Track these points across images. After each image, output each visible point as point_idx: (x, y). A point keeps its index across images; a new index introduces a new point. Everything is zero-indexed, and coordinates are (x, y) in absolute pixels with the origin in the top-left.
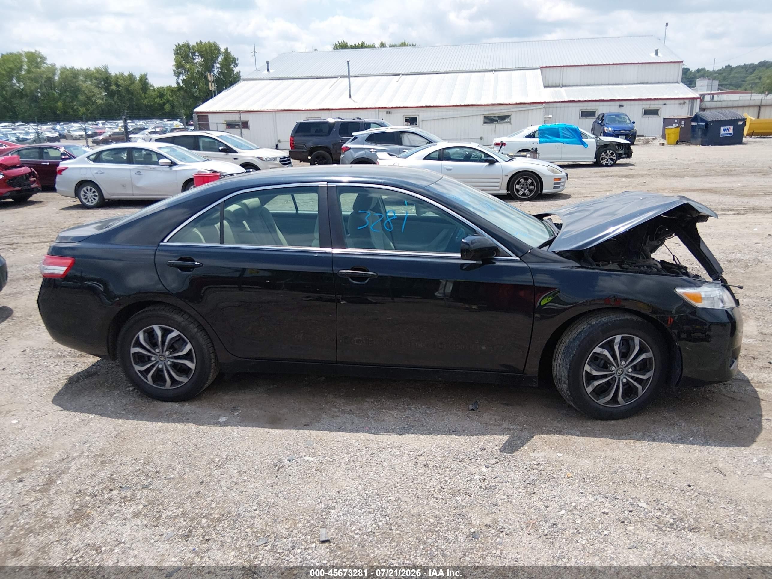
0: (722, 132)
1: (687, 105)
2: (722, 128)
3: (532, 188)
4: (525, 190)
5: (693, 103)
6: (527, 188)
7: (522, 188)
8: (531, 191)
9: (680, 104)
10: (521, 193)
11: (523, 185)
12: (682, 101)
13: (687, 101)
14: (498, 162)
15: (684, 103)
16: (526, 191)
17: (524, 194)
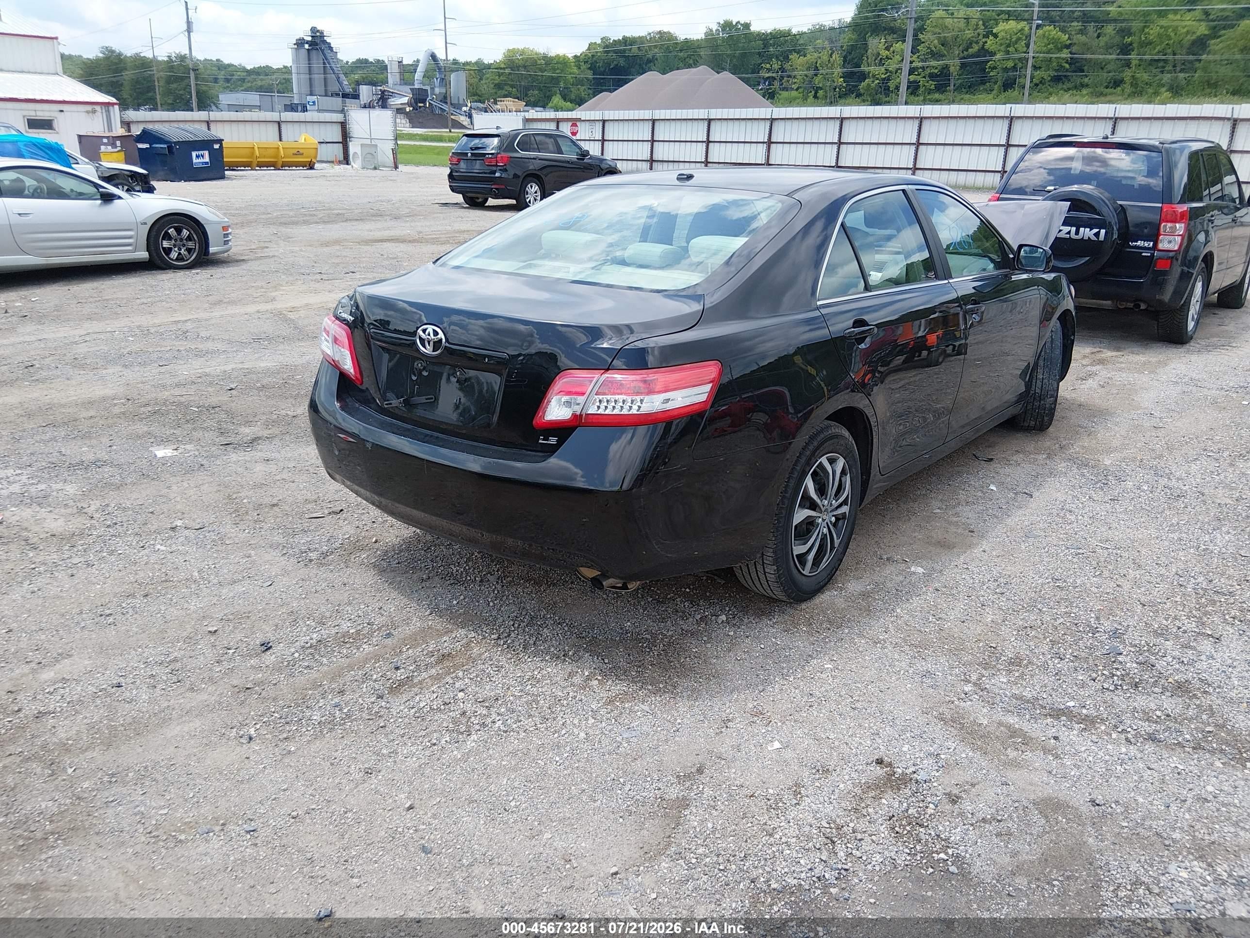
0: (195, 160)
1: (99, 114)
2: (194, 154)
3: (190, 244)
4: (180, 249)
5: (108, 111)
6: (184, 245)
7: (175, 246)
8: (189, 251)
9: (88, 112)
10: (174, 255)
11: (176, 240)
12: (89, 108)
13: (98, 108)
14: (120, 198)
15: (94, 112)
16: (182, 251)
17: (180, 258)
